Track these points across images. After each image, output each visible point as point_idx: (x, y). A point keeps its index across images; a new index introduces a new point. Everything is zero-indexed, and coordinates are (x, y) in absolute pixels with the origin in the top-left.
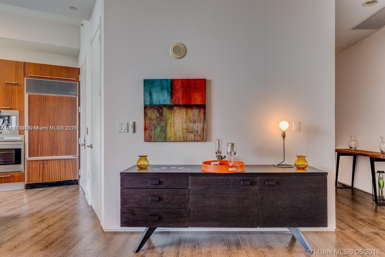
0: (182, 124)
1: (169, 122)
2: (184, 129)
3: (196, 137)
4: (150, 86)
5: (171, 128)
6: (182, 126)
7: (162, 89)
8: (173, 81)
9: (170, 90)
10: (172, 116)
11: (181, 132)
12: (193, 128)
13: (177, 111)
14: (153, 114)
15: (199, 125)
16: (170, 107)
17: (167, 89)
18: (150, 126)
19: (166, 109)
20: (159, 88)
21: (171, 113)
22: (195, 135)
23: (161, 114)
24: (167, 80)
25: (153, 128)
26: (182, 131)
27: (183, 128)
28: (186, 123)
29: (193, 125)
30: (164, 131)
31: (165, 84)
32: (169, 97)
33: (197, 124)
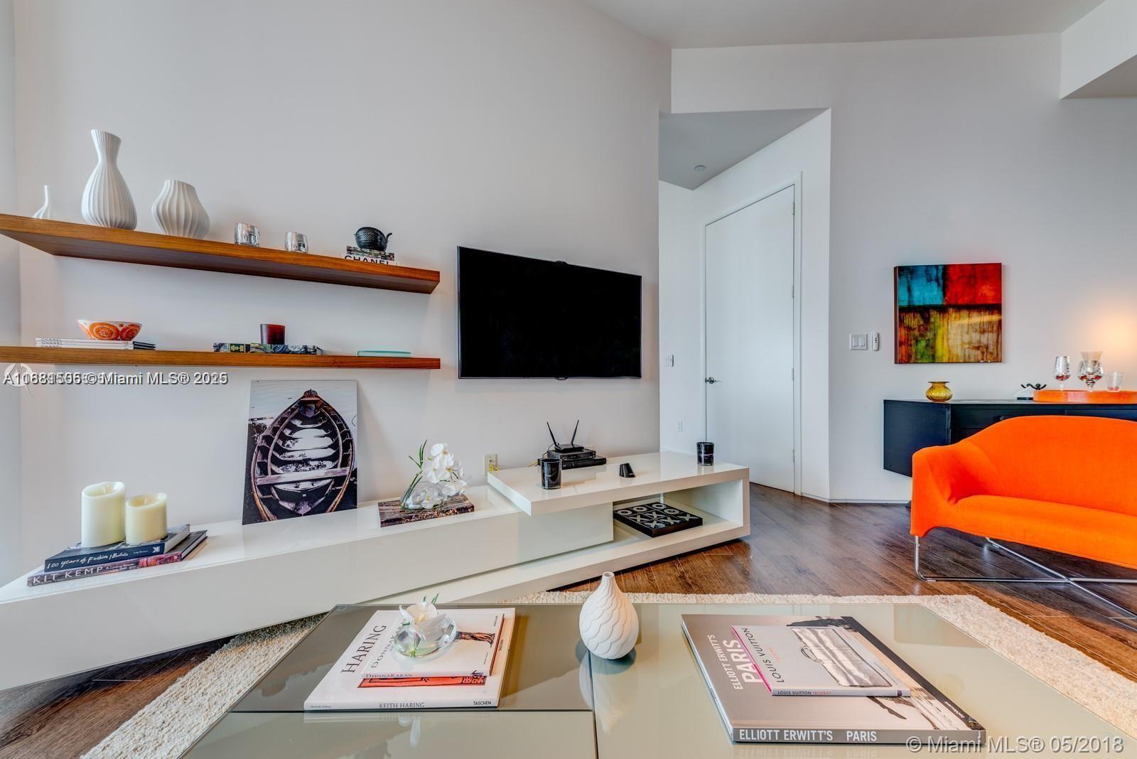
0: (962, 335)
1: (940, 332)
2: (965, 344)
3: (985, 355)
4: (909, 276)
5: (943, 342)
6: (962, 339)
7: (929, 280)
8: (946, 267)
9: (941, 281)
10: (946, 324)
11: (960, 347)
12: (980, 342)
13: (954, 315)
14: (914, 321)
15: (990, 337)
16: (942, 310)
17: (937, 280)
18: (908, 340)
19: (936, 313)
20: (924, 280)
21: (943, 318)
22: (983, 353)
23: (927, 320)
24: (937, 267)
25: (913, 342)
26: (962, 346)
27: (962, 342)
28: (968, 333)
29: (980, 337)
30: (931, 346)
31: (934, 272)
32: (941, 293)
33: (986, 335)
